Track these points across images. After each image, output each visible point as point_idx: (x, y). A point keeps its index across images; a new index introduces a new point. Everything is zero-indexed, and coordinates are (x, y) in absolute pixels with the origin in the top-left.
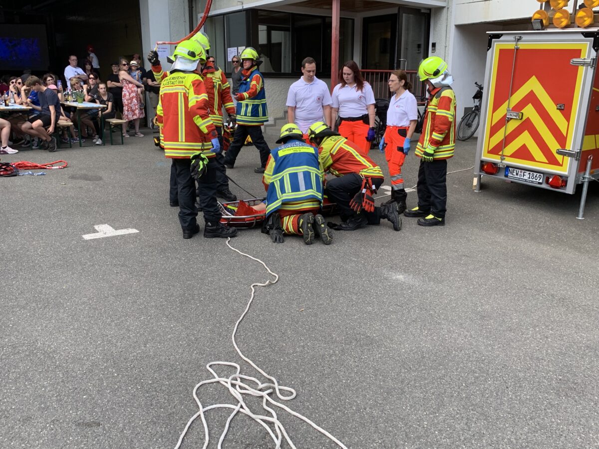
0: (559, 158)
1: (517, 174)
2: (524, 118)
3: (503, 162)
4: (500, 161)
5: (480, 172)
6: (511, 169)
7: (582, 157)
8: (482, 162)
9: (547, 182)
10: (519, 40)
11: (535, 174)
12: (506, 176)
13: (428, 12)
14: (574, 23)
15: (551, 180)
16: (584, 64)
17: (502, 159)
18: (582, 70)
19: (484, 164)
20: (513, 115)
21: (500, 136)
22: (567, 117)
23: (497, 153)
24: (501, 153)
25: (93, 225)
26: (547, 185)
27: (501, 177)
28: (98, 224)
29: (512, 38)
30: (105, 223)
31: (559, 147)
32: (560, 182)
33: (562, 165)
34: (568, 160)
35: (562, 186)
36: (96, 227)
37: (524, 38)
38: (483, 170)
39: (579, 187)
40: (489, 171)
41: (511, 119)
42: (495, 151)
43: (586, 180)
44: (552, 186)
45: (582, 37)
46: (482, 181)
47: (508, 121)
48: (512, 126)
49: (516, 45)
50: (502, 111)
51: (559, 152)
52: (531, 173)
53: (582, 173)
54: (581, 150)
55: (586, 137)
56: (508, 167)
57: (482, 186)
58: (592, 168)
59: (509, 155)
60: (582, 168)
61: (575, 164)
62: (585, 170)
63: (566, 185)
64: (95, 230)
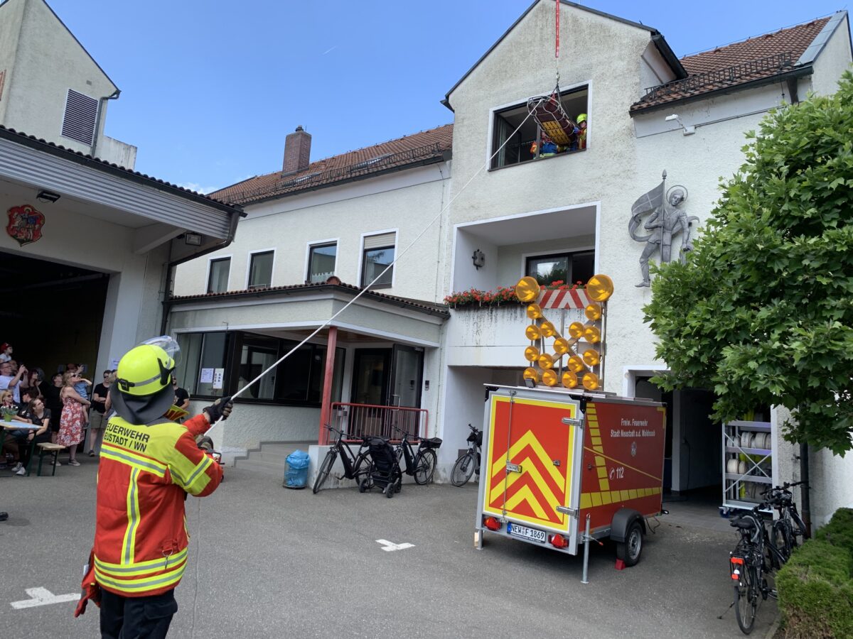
0: (559, 515)
1: (520, 531)
2: (523, 472)
3: (506, 517)
4: (502, 516)
5: (482, 527)
6: (513, 525)
7: (581, 515)
8: (483, 515)
9: (550, 541)
10: (514, 394)
11: (538, 532)
12: (509, 532)
13: (422, 350)
14: (561, 383)
15: (553, 539)
16: (575, 423)
17: (504, 514)
18: (573, 429)
19: (486, 517)
20: (512, 467)
21: (500, 489)
22: (564, 473)
23: (498, 507)
24: (502, 507)
25: (25, 588)
26: (550, 544)
27: (503, 533)
28: (31, 587)
29: (507, 392)
30: (40, 586)
31: (559, 504)
32: (563, 541)
33: (562, 524)
34: (568, 517)
35: (565, 546)
36: (29, 591)
37: (519, 393)
38: (485, 525)
39: (580, 548)
40: (491, 527)
41: (511, 471)
42: (497, 504)
43: (587, 540)
44: (555, 546)
45: (570, 399)
46: (484, 536)
47: (508, 474)
48: (512, 478)
49: (512, 399)
50: (502, 462)
51: (559, 510)
52: (534, 530)
53: (582, 533)
54: (579, 508)
55: (582, 495)
56: (510, 523)
57: (485, 543)
58: (591, 526)
59: (511, 509)
60: (581, 527)
61: (575, 522)
62: (585, 529)
63: (568, 546)
64: (27, 595)
